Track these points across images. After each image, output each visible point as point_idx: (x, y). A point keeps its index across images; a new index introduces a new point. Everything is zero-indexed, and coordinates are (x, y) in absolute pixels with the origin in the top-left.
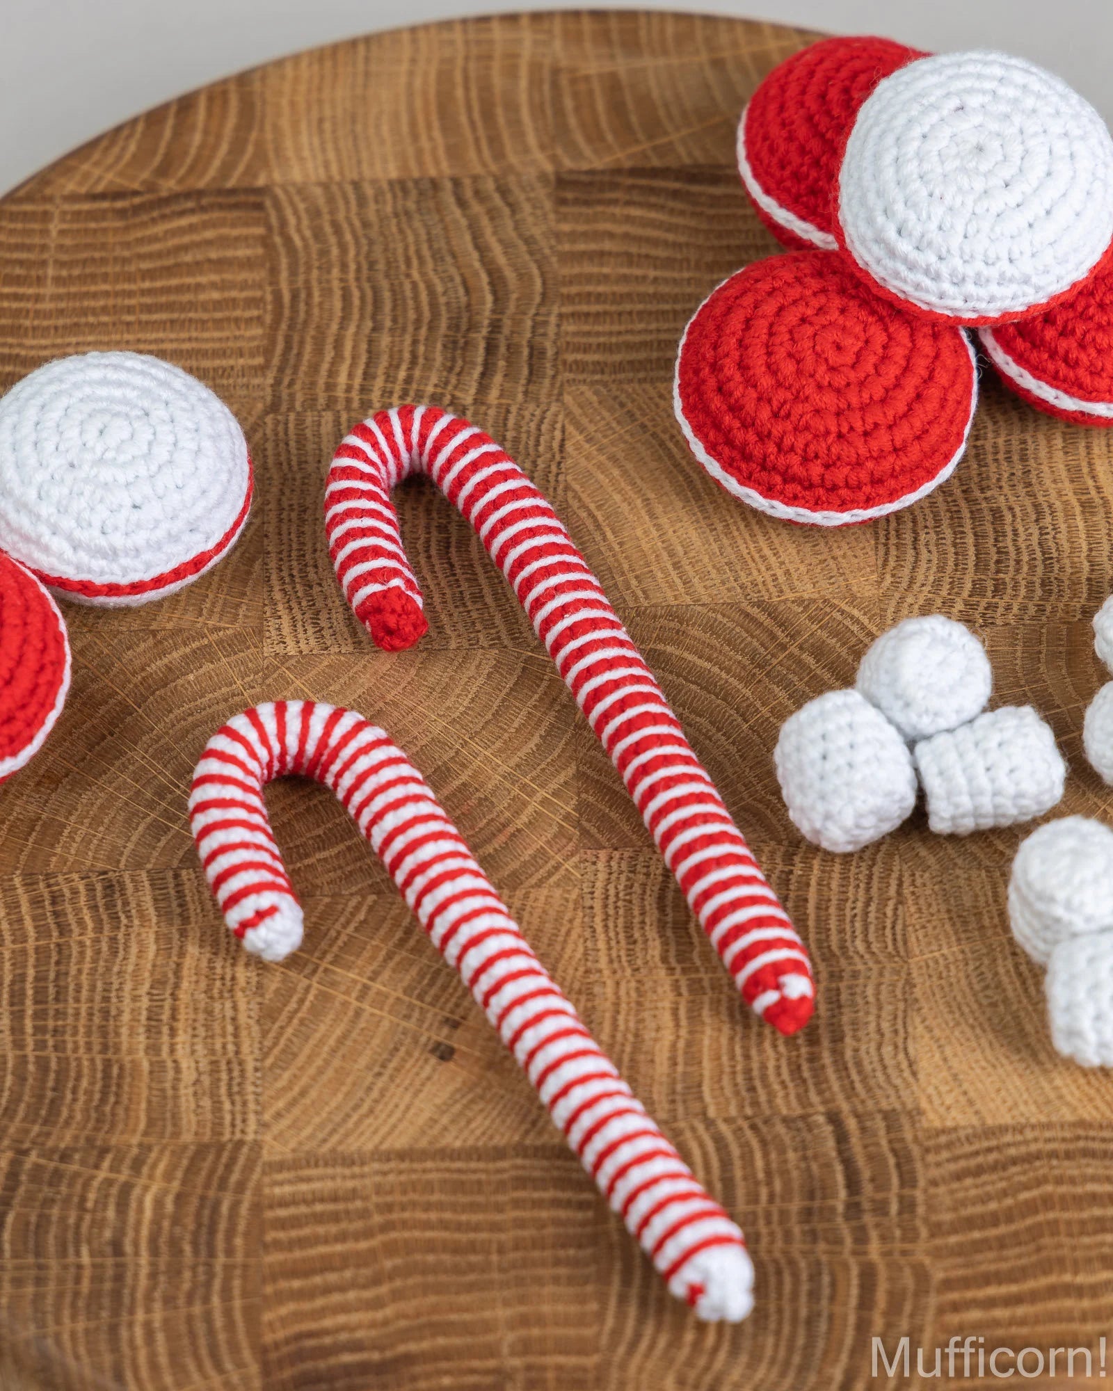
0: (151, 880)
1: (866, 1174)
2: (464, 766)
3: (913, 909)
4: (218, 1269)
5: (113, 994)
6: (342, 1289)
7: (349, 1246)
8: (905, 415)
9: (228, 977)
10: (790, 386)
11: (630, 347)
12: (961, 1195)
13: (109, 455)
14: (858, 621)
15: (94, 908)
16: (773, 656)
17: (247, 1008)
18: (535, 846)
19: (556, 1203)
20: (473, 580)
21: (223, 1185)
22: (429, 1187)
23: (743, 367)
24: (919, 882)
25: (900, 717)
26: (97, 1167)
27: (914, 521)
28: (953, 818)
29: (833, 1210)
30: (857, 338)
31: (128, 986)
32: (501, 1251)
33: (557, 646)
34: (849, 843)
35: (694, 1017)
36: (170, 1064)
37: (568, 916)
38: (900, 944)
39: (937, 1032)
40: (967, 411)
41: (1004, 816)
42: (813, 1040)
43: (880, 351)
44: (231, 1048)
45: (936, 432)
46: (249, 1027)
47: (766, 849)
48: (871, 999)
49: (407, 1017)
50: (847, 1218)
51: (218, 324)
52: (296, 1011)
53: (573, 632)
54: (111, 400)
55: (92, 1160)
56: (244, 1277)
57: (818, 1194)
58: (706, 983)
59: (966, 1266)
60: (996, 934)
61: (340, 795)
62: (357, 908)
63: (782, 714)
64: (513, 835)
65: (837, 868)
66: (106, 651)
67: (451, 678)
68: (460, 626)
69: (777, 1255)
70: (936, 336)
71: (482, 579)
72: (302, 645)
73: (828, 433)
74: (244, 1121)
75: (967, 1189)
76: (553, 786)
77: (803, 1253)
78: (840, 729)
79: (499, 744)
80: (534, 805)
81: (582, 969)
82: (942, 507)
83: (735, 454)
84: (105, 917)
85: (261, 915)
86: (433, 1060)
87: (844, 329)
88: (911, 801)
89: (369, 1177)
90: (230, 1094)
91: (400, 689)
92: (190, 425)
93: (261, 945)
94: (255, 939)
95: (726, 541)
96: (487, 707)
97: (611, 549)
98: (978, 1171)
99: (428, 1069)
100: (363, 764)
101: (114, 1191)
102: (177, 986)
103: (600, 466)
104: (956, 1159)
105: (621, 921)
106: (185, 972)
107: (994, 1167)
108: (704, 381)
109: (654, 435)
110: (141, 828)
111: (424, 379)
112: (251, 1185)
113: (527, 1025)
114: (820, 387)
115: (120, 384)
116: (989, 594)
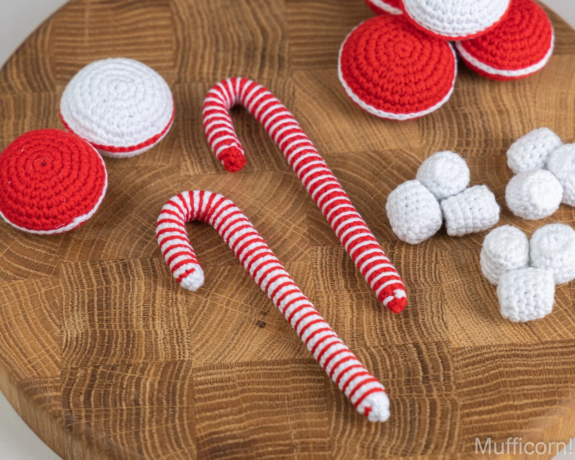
0: (142, 262)
1: (430, 366)
2: (262, 216)
3: (442, 265)
4: (177, 409)
5: (129, 306)
6: (227, 415)
7: (229, 399)
8: (430, 76)
9: (174, 298)
10: (385, 66)
11: (318, 55)
12: (468, 372)
13: (120, 96)
14: (413, 157)
15: (120, 273)
16: (382, 171)
17: (182, 310)
18: (293, 245)
19: (309, 380)
20: (262, 145)
21: (177, 377)
22: (259, 376)
23: (366, 58)
24: (444, 255)
25: (435, 190)
26: (127, 372)
27: (433, 119)
28: (457, 229)
29: (418, 379)
30: (410, 46)
31: (135, 303)
32: (288, 399)
33: (298, 168)
34: (417, 240)
35: (359, 308)
36: (153, 332)
37: (307, 271)
38: (438, 278)
39: (454, 312)
40: (453, 75)
41: (477, 227)
42: (406, 316)
43: (420, 51)
44: (177, 325)
45: (442, 82)
46: (184, 317)
47: (383, 244)
48: (428, 300)
49: (246, 311)
50: (423, 383)
51: (155, 50)
52: (202, 310)
53: (304, 162)
54: (119, 75)
55: (124, 370)
56: (188, 412)
57: (412, 374)
58: (363, 296)
59: (471, 399)
60: (475, 274)
61: (216, 227)
62: (224, 271)
63: (387, 193)
64: (284, 241)
65: (412, 250)
66: (118, 175)
67: (256, 183)
68: (258, 163)
69: (397, 397)
70: (440, 46)
71: (265, 145)
72: (196, 171)
73: (401, 83)
74: (184, 353)
75: (470, 371)
76: (298, 222)
77: (407, 396)
78: (412, 194)
79: (276, 207)
80: (291, 230)
81: (314, 292)
82: (444, 113)
83: (365, 93)
84: (124, 277)
85: (188, 272)
86: (257, 328)
87: (405, 43)
88: (440, 223)
89: (235, 372)
90: (178, 343)
91: (235, 187)
92: (150, 85)
93: (188, 284)
94: (186, 282)
95: (360, 128)
96: (270, 193)
97: (315, 132)
98: (474, 363)
99: (255, 331)
100: (225, 214)
101: (134, 381)
102: (154, 302)
103: (309, 101)
104: (465, 359)
105: (328, 273)
106: (157, 297)
107: (480, 362)
108: (351, 65)
109: (330, 89)
110: (136, 242)
111: (237, 70)
112: (188, 377)
113: (295, 311)
114: (397, 65)
115: (122, 70)
116: (464, 146)
